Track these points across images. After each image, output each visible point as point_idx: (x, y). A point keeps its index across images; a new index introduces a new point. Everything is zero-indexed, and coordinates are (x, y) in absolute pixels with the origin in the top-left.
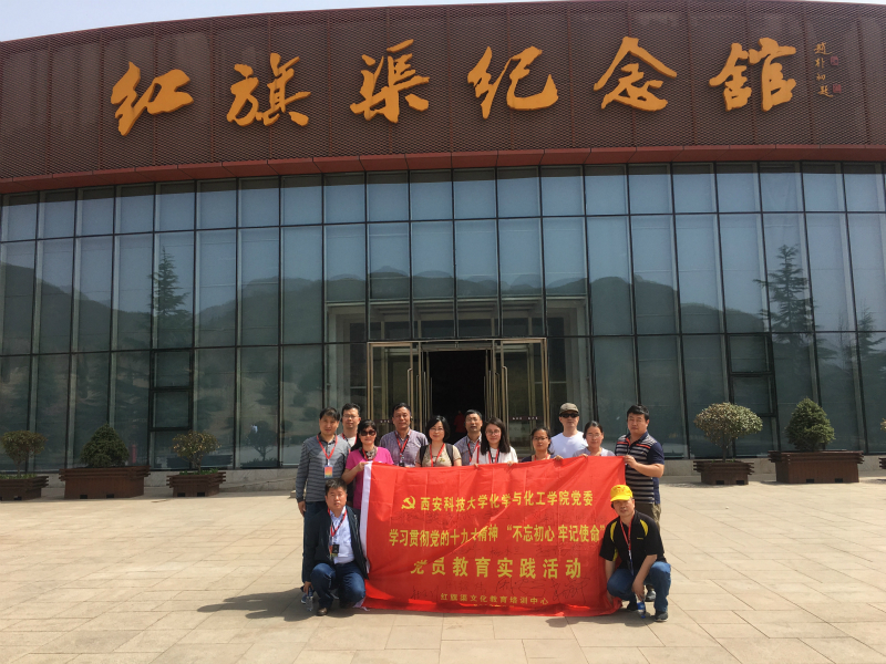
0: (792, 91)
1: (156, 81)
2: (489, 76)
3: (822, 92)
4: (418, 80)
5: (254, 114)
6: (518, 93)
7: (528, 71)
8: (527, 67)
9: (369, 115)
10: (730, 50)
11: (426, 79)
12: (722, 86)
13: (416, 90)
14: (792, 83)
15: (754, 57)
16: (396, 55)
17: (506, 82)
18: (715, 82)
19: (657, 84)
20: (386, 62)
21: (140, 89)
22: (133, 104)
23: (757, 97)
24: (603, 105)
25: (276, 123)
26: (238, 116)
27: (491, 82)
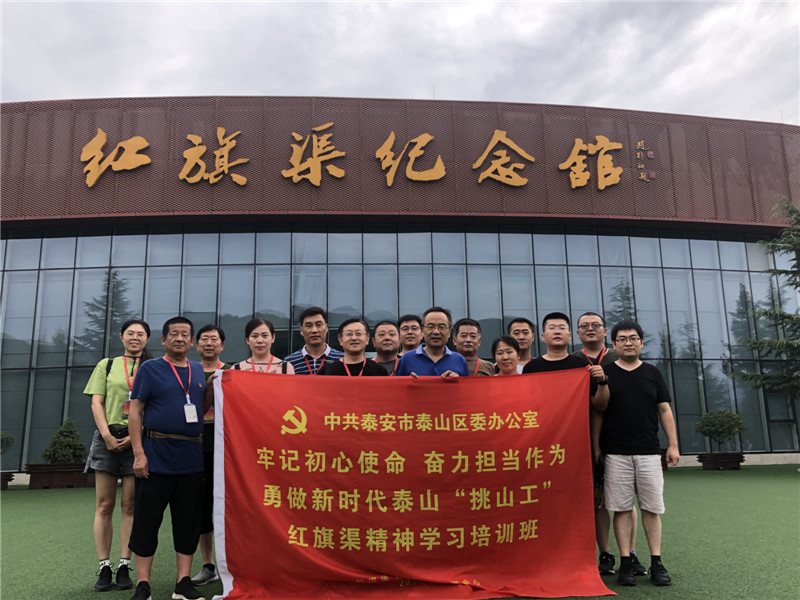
0: (620, 176)
1: (120, 144)
2: (392, 154)
3: (642, 177)
4: (336, 154)
5: (201, 174)
6: (414, 169)
7: (422, 152)
8: (422, 149)
9: (297, 179)
10: (574, 143)
11: (343, 154)
12: (569, 170)
13: (335, 161)
14: (620, 170)
15: (592, 150)
16: (320, 133)
17: (406, 159)
18: (563, 166)
19: (521, 166)
20: (311, 140)
21: (106, 150)
22: (100, 163)
23: (594, 179)
24: (480, 181)
25: (221, 182)
26: (188, 176)
27: (394, 159)
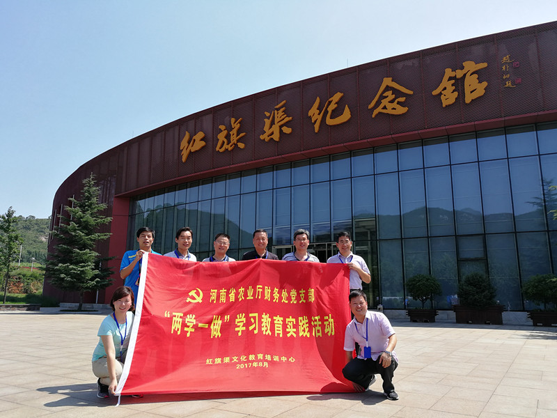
0: (485, 89)
1: (194, 138)
2: (318, 111)
3: (507, 85)
4: (287, 119)
5: (225, 146)
6: (332, 117)
7: (336, 105)
8: (336, 103)
9: (267, 139)
10: (445, 73)
11: (291, 118)
12: (440, 94)
13: (286, 124)
14: (485, 84)
15: (459, 74)
16: (278, 109)
17: (326, 112)
18: (435, 93)
19: (402, 99)
20: (274, 113)
22: (187, 149)
23: (462, 96)
24: (373, 116)
25: (233, 149)
26: (220, 148)
27: (319, 114)
